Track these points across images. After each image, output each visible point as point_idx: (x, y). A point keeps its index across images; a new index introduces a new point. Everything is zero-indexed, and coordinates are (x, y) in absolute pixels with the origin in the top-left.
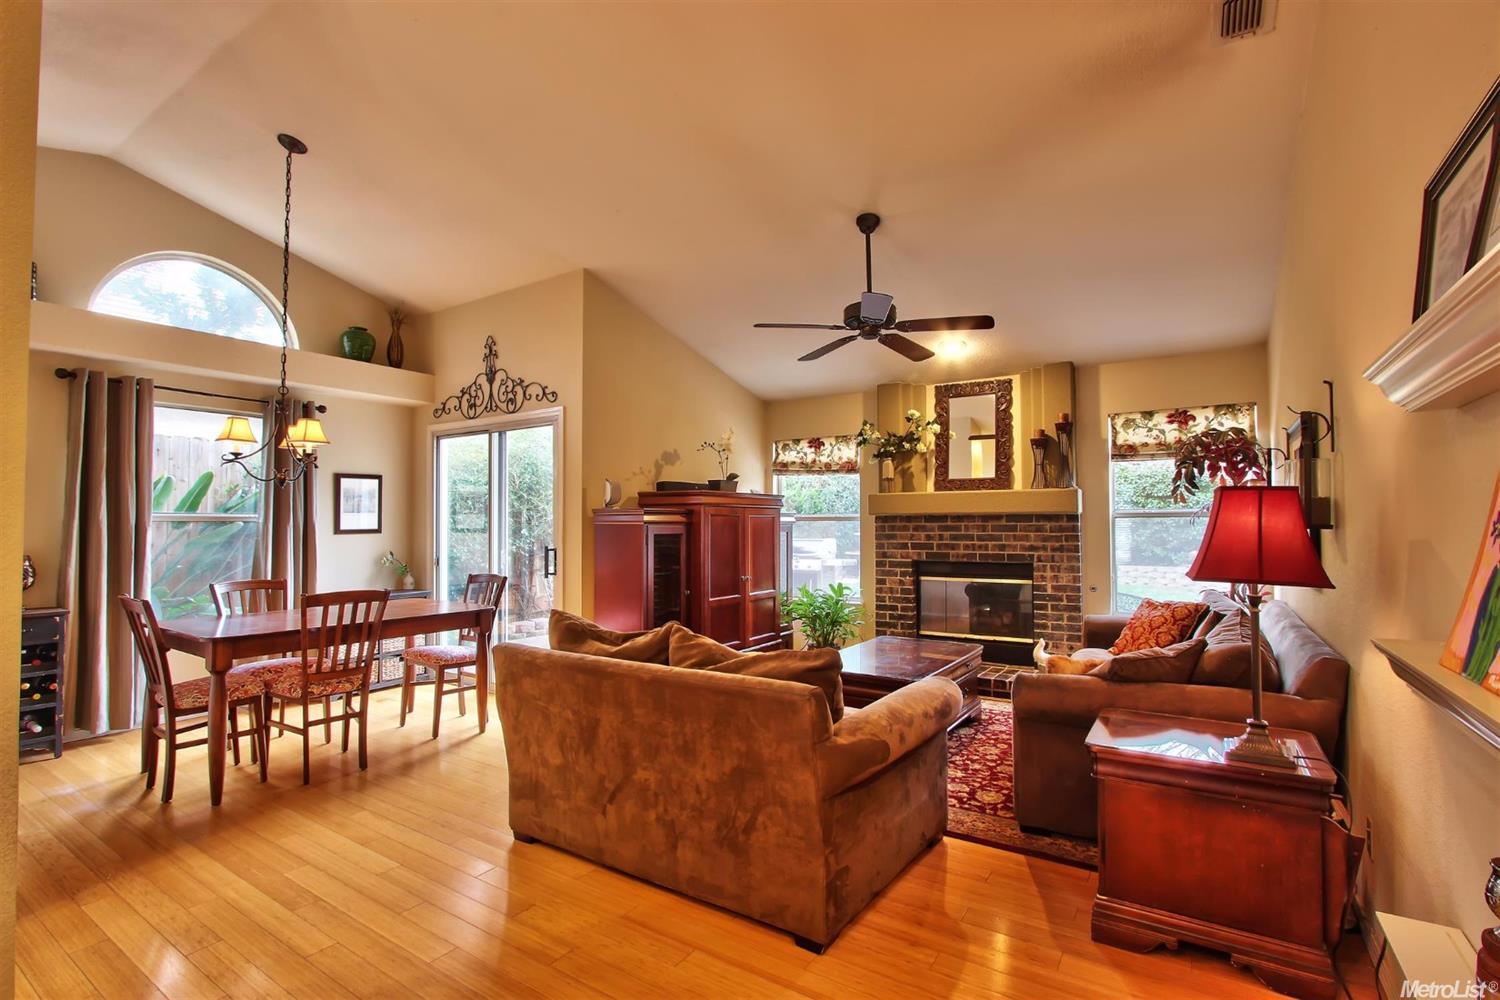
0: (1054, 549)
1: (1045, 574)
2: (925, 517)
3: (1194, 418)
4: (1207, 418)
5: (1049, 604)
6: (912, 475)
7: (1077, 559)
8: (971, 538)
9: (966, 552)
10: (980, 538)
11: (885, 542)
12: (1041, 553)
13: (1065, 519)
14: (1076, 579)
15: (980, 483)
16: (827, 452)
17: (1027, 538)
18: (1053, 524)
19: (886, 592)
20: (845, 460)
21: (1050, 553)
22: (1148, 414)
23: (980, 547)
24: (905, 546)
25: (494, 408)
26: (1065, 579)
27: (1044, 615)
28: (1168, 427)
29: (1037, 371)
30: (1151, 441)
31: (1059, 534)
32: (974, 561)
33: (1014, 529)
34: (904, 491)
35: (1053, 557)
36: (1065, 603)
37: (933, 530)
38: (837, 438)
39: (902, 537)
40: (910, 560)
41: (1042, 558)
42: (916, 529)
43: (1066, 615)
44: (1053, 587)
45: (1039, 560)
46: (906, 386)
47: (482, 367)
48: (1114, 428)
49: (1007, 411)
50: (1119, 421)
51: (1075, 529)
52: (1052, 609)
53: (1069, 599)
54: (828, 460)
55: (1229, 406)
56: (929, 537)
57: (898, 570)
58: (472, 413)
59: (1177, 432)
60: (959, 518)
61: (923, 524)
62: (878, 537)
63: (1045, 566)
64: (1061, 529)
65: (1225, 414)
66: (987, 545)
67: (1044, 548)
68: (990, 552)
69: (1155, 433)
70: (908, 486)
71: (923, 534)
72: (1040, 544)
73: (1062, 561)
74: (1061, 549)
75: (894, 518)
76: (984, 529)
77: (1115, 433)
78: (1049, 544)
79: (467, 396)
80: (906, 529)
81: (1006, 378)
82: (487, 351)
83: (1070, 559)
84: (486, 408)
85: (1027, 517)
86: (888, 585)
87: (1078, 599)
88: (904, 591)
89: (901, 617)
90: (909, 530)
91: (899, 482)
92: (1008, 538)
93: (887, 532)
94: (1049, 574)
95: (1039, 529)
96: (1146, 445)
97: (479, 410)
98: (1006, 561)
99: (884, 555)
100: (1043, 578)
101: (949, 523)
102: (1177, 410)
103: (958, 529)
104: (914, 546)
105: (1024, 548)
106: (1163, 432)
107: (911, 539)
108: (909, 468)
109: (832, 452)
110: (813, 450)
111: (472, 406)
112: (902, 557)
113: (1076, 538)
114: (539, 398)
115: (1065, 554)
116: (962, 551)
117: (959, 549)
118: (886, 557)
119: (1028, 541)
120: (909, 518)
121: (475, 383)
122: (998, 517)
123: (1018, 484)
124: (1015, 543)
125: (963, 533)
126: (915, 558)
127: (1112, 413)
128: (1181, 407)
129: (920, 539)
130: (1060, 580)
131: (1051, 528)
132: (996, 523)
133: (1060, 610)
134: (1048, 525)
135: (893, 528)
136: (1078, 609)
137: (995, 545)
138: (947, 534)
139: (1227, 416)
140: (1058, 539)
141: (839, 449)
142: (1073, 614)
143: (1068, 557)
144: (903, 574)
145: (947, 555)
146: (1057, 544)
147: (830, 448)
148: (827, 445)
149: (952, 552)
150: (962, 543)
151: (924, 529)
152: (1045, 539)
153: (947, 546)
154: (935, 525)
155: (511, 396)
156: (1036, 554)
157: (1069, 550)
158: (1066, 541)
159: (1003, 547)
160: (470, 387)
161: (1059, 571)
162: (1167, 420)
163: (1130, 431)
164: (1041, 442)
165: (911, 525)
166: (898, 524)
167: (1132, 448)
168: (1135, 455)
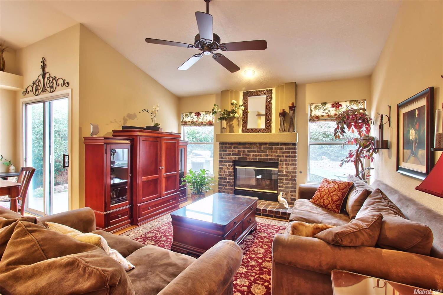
0: (286, 157)
1: (283, 166)
2: (238, 143)
3: (341, 106)
4: (346, 106)
5: (284, 178)
6: (233, 127)
7: (296, 161)
8: (255, 152)
9: (253, 157)
10: (258, 152)
11: (222, 153)
12: (282, 158)
13: (291, 145)
14: (295, 169)
15: (259, 130)
16: (201, 118)
17: (276, 152)
18: (287, 147)
19: (222, 172)
20: (208, 120)
21: (285, 158)
22: (324, 104)
23: (258, 155)
24: (230, 154)
25: (45, 90)
26: (290, 168)
27: (283, 182)
28: (331, 109)
29: (282, 86)
30: (325, 114)
31: (289, 151)
32: (256, 161)
33: (272, 148)
34: (230, 133)
35: (286, 160)
36: (290, 178)
37: (240, 148)
38: (205, 112)
39: (229, 151)
40: (232, 160)
41: (282, 160)
42: (234, 148)
43: (290, 182)
44: (286, 172)
45: (281, 161)
46: (232, 91)
47: (40, 72)
48: (311, 109)
49: (270, 102)
50: (313, 106)
51: (295, 149)
52: (285, 180)
53: (292, 176)
54: (202, 121)
55: (355, 101)
56: (239, 151)
57: (227, 164)
58: (37, 93)
59: (335, 111)
60: (251, 144)
61: (237, 146)
62: (220, 151)
63: (283, 163)
64: (289, 149)
65: (354, 104)
66: (261, 155)
67: (283, 156)
68: (262, 157)
69: (326, 111)
70: (231, 131)
71: (237, 150)
72: (281, 154)
73: (290, 161)
74: (289, 157)
75: (226, 143)
76: (260, 148)
77: (311, 111)
78: (285, 155)
79: (35, 86)
80: (230, 148)
81: (270, 89)
82: (42, 64)
83: (292, 161)
84: (42, 90)
85: (277, 144)
86: (223, 170)
87: (295, 176)
88: (229, 172)
89: (228, 182)
90: (232, 148)
91: (228, 129)
92: (269, 152)
93: (223, 149)
94: (284, 166)
95: (281, 149)
96: (323, 116)
97: (40, 91)
98: (268, 161)
99: (222, 158)
100: (282, 168)
101: (247, 146)
102: (335, 102)
103: (250, 148)
104: (233, 155)
105: (275, 156)
106: (329, 111)
107: (232, 152)
108: (232, 124)
109: (203, 117)
110: (196, 116)
111: (37, 90)
112: (229, 159)
113: (295, 152)
114: (62, 85)
115: (291, 159)
116: (251, 157)
117: (250, 156)
118: (223, 159)
119: (277, 153)
120: (232, 144)
121: (38, 79)
122: (266, 144)
123: (274, 131)
124: (272, 154)
125: (252, 150)
126: (234, 159)
127: (310, 103)
129: (235, 152)
130: (289, 169)
131: (285, 148)
132: (265, 146)
133: (288, 181)
134: (285, 147)
135: (226, 147)
136: (295, 180)
137: (264, 155)
138: (246, 150)
139: (354, 105)
140: (288, 153)
141: (206, 117)
142: (293, 182)
143: (292, 160)
144: (229, 166)
145: (246, 158)
146: (288, 155)
147: (203, 116)
148: (202, 115)
149: (247, 157)
150: (251, 154)
151: (237, 148)
152: (283, 153)
153: (246, 155)
154: (242, 146)
155: (51, 85)
156: (280, 158)
157: (292, 157)
158: (291, 153)
159: (267, 156)
160: (36, 81)
161: (288, 165)
162: (331, 106)
163: (317, 110)
164: (283, 114)
165: (233, 146)
166: (228, 146)
167: (317, 117)
168: (318, 120)
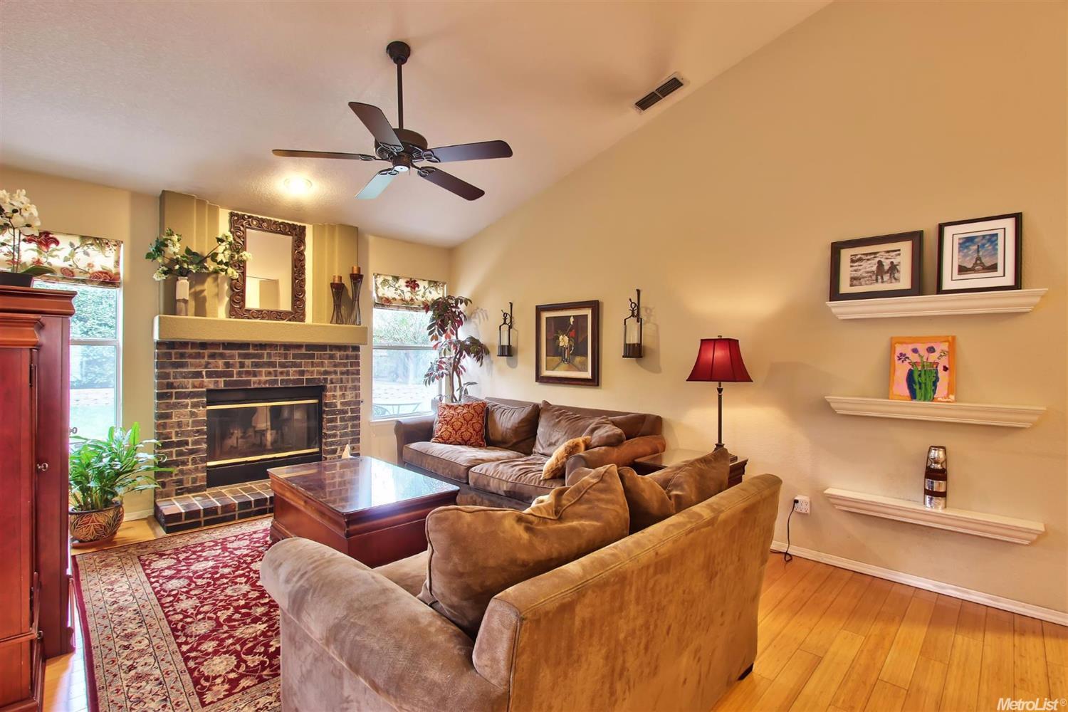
0: (342, 373)
1: (335, 394)
2: (223, 344)
3: (418, 286)
4: (424, 287)
5: (339, 417)
6: (205, 298)
7: (359, 380)
8: (272, 364)
9: (268, 378)
10: (282, 365)
11: (171, 371)
12: (333, 376)
13: (351, 349)
14: (358, 396)
15: (279, 315)
17: (322, 364)
18: (342, 353)
19: (172, 427)
20: (98, 268)
21: (339, 376)
22: (396, 278)
23: (282, 373)
24: (199, 375)
26: (350, 396)
27: (335, 427)
28: (405, 289)
29: (332, 228)
30: (397, 297)
31: (346, 361)
32: (276, 386)
33: (312, 357)
34: (196, 315)
35: (341, 379)
36: (350, 414)
37: (232, 357)
38: (83, 238)
39: (196, 366)
40: (204, 389)
41: (334, 381)
42: (212, 356)
43: (350, 424)
44: (341, 403)
45: (332, 383)
46: (201, 202)
48: (376, 284)
49: (302, 253)
50: (380, 280)
51: (357, 357)
52: (341, 421)
53: (352, 411)
56: (227, 365)
57: (189, 401)
59: (410, 294)
60: (262, 346)
61: (221, 351)
62: (160, 366)
63: (335, 387)
64: (347, 357)
66: (288, 372)
67: (335, 373)
68: (292, 378)
69: (399, 292)
70: (200, 310)
71: (221, 362)
72: (332, 369)
73: (348, 382)
74: (347, 373)
75: (184, 344)
76: (286, 356)
77: (377, 288)
78: (338, 369)
80: (199, 356)
81: (302, 224)
83: (353, 381)
85: (322, 347)
86: (175, 419)
87: (358, 411)
88: (195, 423)
89: (192, 452)
90: (203, 358)
91: (192, 304)
92: (306, 365)
93: (173, 360)
94: (338, 393)
95: (332, 357)
96: (394, 299)
98: (305, 385)
99: (170, 386)
100: (334, 396)
101: (251, 351)
102: (411, 279)
103: (261, 356)
104: (209, 375)
105: (319, 373)
106: (402, 292)
107: (206, 367)
108: (203, 291)
112: (194, 387)
113: (358, 364)
115: (350, 377)
116: (264, 378)
117: (261, 375)
118: (172, 388)
119: (323, 367)
120: (204, 345)
122: (299, 346)
123: (309, 319)
124: (313, 369)
125: (265, 360)
126: (212, 387)
127: (376, 273)
128: (414, 278)
129: (217, 367)
130: (346, 397)
131: (340, 356)
132: (297, 352)
133: (346, 421)
134: (338, 354)
135: (182, 356)
136: (358, 418)
137: (295, 371)
138: (248, 362)
140: (345, 365)
142: (355, 422)
143: (352, 379)
144: (195, 405)
145: (249, 382)
146: (345, 369)
147: (69, 249)
149: (253, 379)
150: (264, 370)
151: (222, 356)
152: (335, 366)
153: (248, 373)
154: (236, 352)
156: (329, 377)
157: (353, 374)
158: (351, 366)
159: (302, 373)
161: (346, 391)
162: (405, 284)
163: (386, 288)
164: (337, 288)
165: (207, 352)
166: (189, 351)
167: (388, 300)
168: (389, 306)
